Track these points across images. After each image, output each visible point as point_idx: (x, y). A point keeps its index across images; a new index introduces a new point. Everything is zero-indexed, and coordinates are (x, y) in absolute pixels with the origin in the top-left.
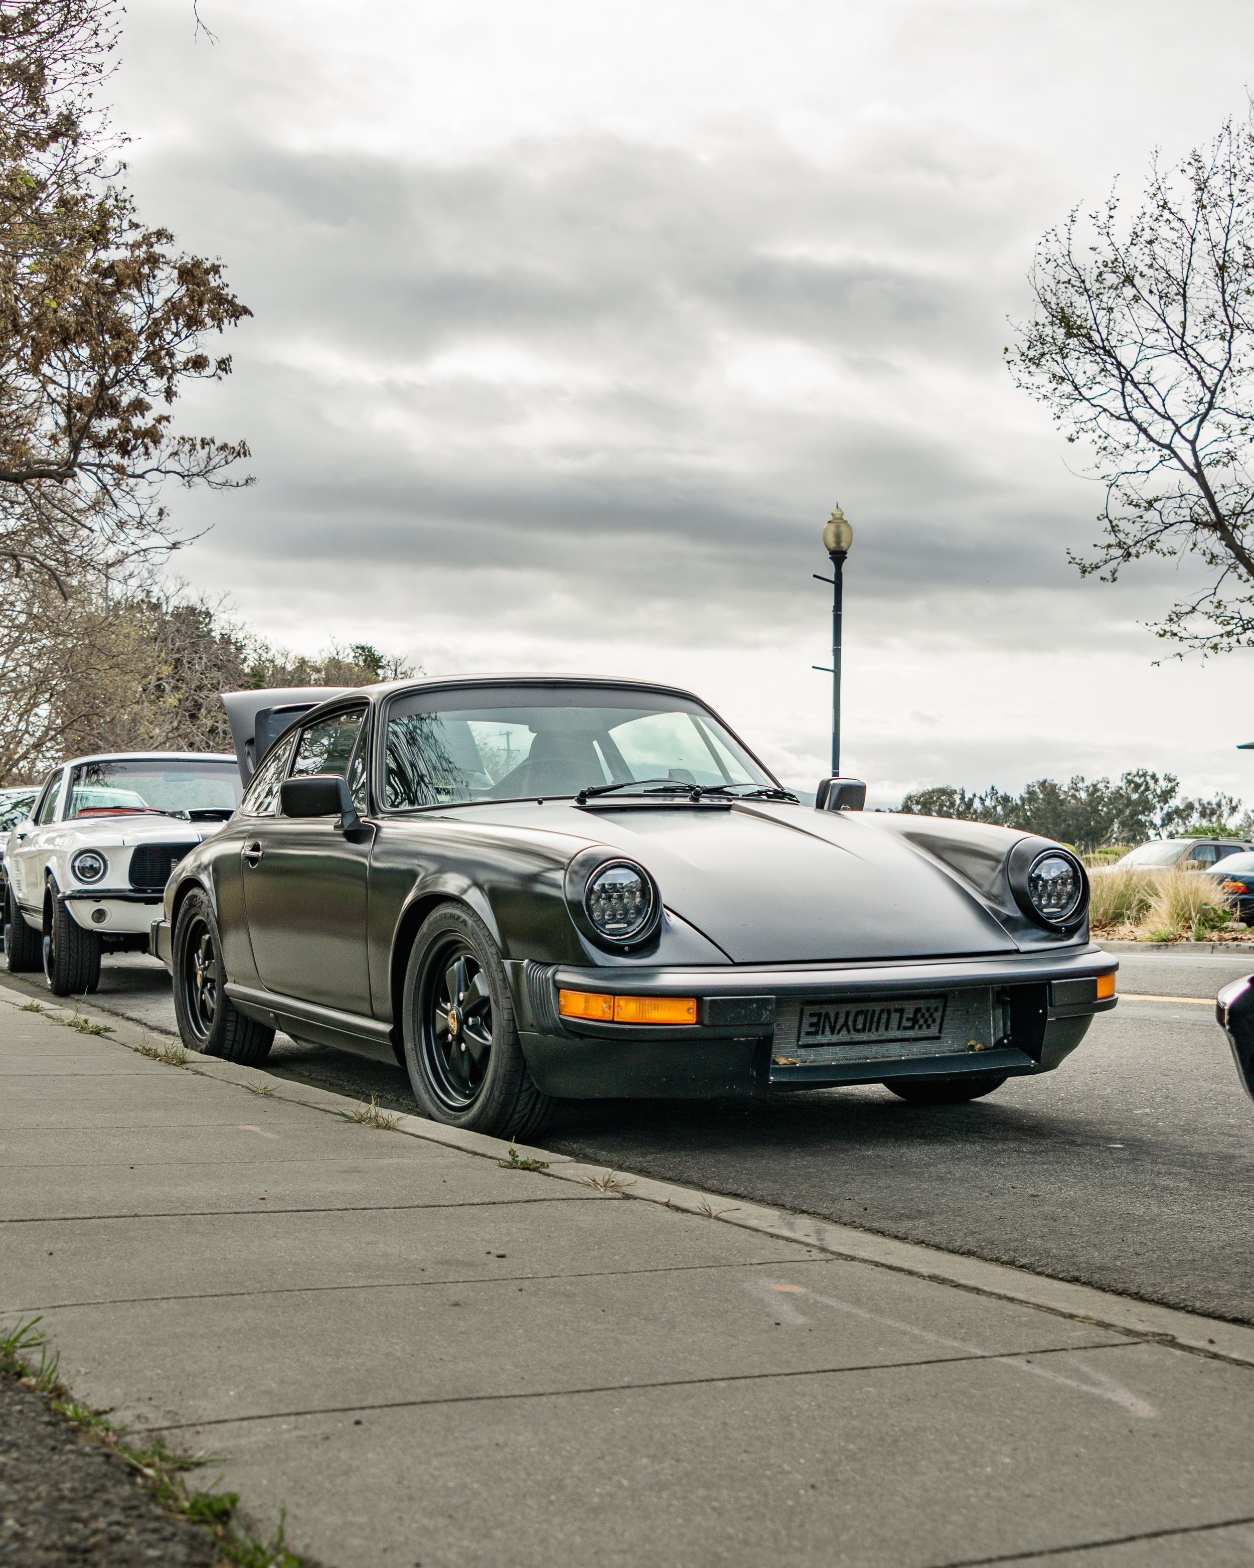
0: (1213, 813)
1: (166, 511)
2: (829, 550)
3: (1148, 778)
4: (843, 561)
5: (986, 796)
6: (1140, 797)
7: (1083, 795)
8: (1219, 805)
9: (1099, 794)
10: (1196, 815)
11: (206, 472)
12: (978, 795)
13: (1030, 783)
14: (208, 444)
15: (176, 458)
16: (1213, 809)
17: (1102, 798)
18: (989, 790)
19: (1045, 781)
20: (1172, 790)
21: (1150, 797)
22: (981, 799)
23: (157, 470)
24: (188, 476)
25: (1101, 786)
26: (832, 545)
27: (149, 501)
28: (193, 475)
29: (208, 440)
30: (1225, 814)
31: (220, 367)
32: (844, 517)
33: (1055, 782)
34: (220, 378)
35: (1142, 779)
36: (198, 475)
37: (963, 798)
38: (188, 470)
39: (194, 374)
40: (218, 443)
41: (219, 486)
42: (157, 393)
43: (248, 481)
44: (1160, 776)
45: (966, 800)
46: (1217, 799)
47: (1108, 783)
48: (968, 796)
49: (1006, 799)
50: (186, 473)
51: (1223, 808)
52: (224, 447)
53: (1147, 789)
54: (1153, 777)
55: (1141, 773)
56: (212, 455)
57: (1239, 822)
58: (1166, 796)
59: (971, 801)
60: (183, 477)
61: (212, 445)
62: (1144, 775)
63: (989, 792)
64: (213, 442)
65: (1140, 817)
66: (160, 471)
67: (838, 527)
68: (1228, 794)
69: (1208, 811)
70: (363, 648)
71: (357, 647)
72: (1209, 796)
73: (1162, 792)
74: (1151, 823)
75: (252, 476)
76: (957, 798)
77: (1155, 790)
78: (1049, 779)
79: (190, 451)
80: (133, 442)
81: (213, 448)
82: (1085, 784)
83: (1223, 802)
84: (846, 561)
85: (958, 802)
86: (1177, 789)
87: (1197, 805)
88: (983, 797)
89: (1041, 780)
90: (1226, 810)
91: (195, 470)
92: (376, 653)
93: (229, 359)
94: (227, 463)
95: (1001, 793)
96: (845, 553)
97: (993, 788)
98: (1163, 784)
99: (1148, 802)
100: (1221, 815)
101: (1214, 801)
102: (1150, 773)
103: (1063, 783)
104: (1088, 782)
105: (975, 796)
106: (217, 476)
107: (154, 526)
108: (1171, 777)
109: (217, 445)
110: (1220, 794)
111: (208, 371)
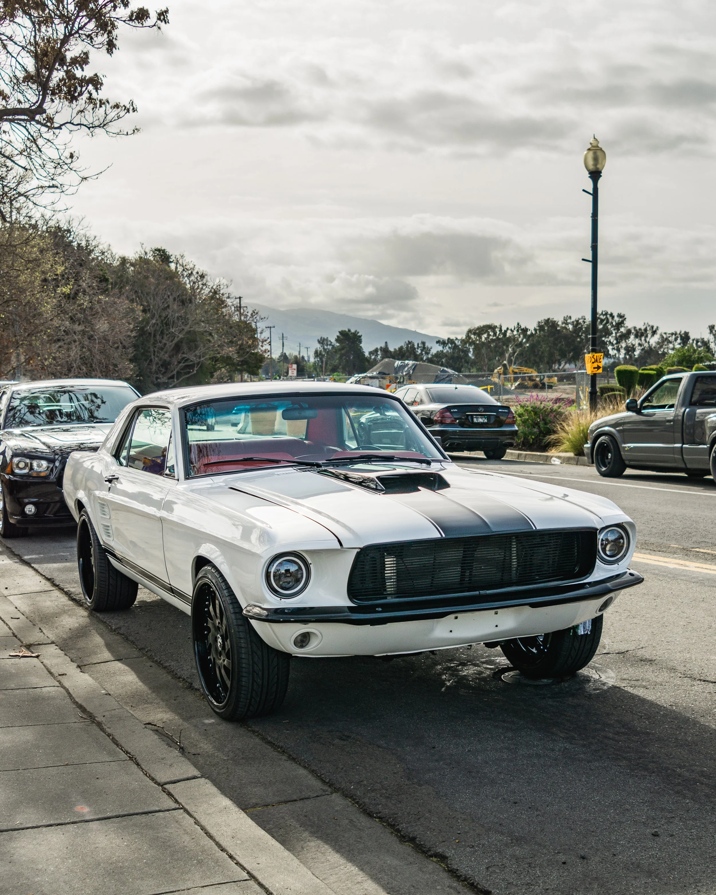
0: (642, 335)
1: (75, 155)
2: (588, 170)
3: (608, 316)
4: (598, 179)
5: (515, 329)
6: (603, 328)
7: (570, 327)
8: (646, 330)
9: (580, 326)
10: (632, 337)
11: (104, 125)
12: (510, 328)
13: (540, 321)
14: (104, 103)
15: (83, 114)
16: (642, 333)
17: (581, 328)
18: (516, 325)
19: (549, 319)
20: (622, 322)
21: (609, 327)
22: (511, 330)
23: (70, 123)
24: (93, 127)
25: (581, 321)
26: (591, 167)
27: (63, 147)
28: (96, 127)
29: (104, 101)
30: (649, 336)
31: (159, 19)
32: (600, 145)
33: (555, 320)
34: (159, 28)
35: (605, 317)
36: (99, 126)
37: (501, 330)
38: (92, 124)
39: (138, 25)
40: (112, 103)
41: (115, 135)
42: (101, 46)
43: (136, 130)
44: (615, 314)
45: (503, 331)
46: (645, 327)
47: (585, 319)
48: (504, 329)
49: (525, 330)
50: (91, 125)
51: (648, 332)
52: (117, 106)
53: (608, 322)
54: (611, 315)
55: (604, 313)
56: (108, 112)
57: (657, 340)
58: (619, 325)
59: (506, 332)
60: (89, 128)
61: (107, 104)
62: (606, 314)
63: (516, 326)
64: (108, 102)
65: (603, 339)
66: (73, 124)
67: (595, 153)
68: (651, 324)
69: (639, 334)
70: (159, 250)
71: (156, 250)
72: (640, 326)
73: (616, 323)
74: (610, 342)
75: (137, 127)
76: (497, 330)
77: (612, 323)
78: (551, 317)
79: (93, 109)
80: (79, 89)
81: (108, 106)
82: (572, 321)
83: (648, 328)
84: (601, 179)
85: (498, 333)
86: (625, 322)
87: (633, 331)
88: (513, 329)
89: (546, 319)
90: (649, 333)
91: (97, 123)
92: (167, 253)
93: (167, 11)
94: (119, 118)
95: (523, 327)
96: (601, 172)
97: (518, 324)
98: (617, 319)
99: (608, 330)
100: (647, 336)
101: (643, 328)
102: (609, 313)
103: (559, 319)
104: (573, 319)
105: (508, 329)
106: (113, 127)
107: (69, 165)
108: (622, 314)
109: (110, 105)
110: (646, 324)
111: (150, 22)
